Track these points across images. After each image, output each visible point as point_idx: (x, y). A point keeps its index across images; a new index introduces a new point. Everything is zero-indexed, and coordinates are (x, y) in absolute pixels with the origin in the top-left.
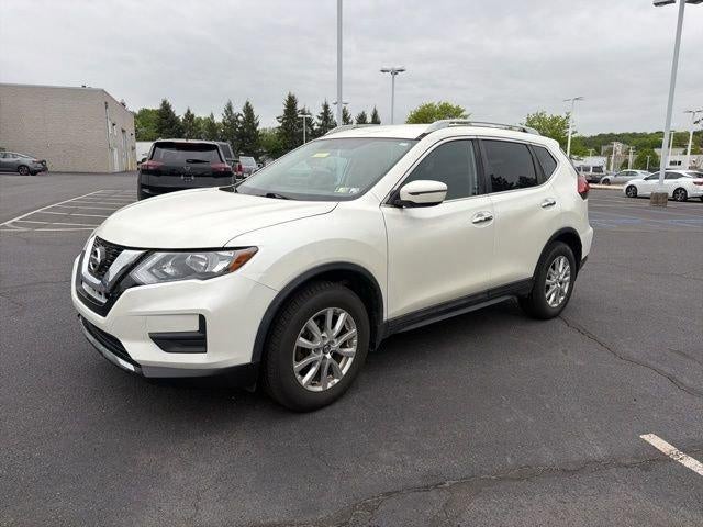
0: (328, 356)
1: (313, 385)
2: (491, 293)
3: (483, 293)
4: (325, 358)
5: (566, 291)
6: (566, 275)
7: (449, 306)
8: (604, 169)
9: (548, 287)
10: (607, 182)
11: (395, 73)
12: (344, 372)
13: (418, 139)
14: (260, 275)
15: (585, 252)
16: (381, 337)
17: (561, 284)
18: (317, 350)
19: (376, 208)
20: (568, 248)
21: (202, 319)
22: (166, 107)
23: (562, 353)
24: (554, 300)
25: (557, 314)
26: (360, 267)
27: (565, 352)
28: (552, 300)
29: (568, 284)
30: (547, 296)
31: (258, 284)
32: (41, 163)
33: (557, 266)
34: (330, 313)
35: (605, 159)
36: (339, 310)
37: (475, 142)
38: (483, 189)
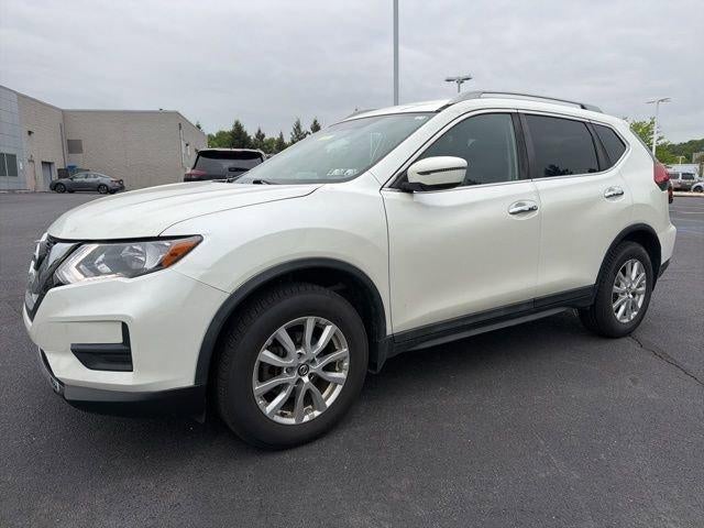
0: (306, 379)
1: (283, 415)
2: (538, 304)
3: (528, 303)
4: (300, 381)
5: (640, 305)
6: (640, 286)
7: (481, 319)
8: (697, 176)
9: (616, 297)
10: (699, 189)
11: (461, 81)
12: (328, 403)
13: (438, 111)
14: (202, 272)
15: (665, 256)
16: (384, 355)
17: (634, 294)
18: (290, 370)
19: (375, 192)
20: (644, 251)
21: (125, 327)
22: (238, 127)
23: (629, 383)
24: (624, 314)
25: (628, 332)
26: (349, 265)
27: (634, 381)
28: (622, 314)
29: (642, 297)
30: (614, 306)
31: (199, 283)
32: (119, 182)
33: (628, 272)
34: (310, 323)
35: (697, 166)
36: (323, 321)
37: (515, 116)
38: (527, 173)
